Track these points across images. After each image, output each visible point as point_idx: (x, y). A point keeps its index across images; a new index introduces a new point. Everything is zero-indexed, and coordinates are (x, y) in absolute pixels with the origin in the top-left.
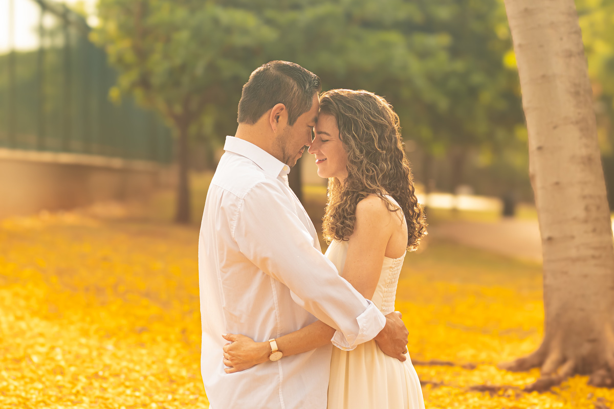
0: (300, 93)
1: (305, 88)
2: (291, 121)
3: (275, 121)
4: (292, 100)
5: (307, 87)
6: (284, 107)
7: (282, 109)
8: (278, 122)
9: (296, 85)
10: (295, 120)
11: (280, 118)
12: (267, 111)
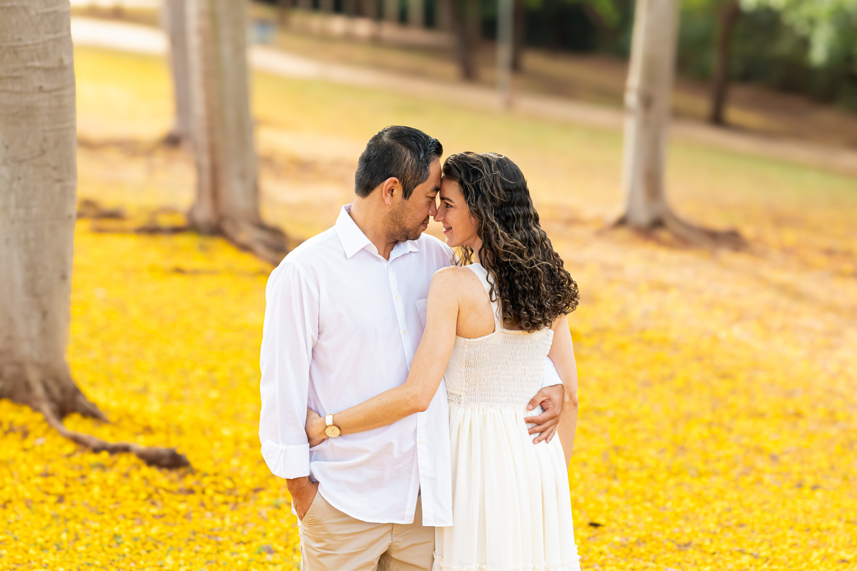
0: (414, 162)
1: (419, 157)
2: (407, 193)
3: (389, 195)
4: (405, 171)
5: (422, 155)
6: (397, 180)
7: (395, 182)
8: (392, 196)
9: (409, 155)
10: (411, 193)
11: (395, 191)
12: (379, 184)
